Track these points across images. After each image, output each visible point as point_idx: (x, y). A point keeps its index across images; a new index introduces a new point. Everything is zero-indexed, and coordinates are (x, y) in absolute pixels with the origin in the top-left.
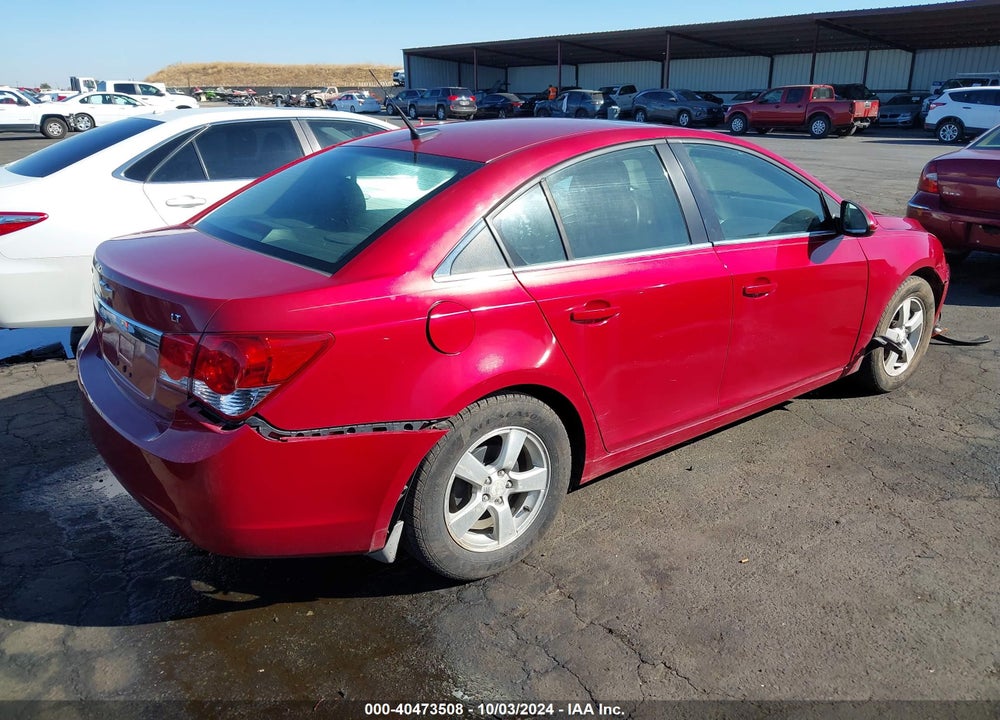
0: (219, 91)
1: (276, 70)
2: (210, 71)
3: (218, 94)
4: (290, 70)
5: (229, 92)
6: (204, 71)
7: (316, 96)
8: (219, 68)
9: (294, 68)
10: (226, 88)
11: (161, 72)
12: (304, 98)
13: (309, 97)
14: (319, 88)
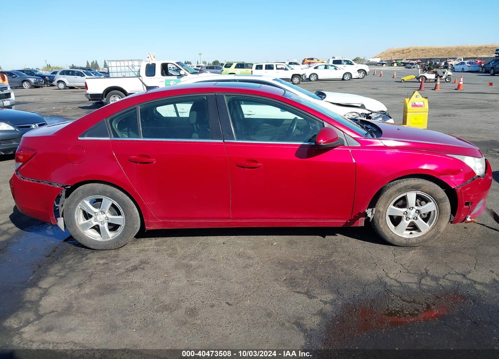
0: (403, 61)
1: (439, 50)
2: (405, 51)
3: (402, 63)
4: (446, 49)
5: (408, 61)
6: (403, 52)
7: (449, 63)
8: (410, 50)
9: (449, 48)
10: (407, 60)
11: (383, 53)
12: (443, 64)
13: (446, 63)
14: (453, 59)
